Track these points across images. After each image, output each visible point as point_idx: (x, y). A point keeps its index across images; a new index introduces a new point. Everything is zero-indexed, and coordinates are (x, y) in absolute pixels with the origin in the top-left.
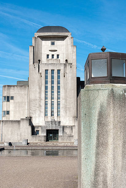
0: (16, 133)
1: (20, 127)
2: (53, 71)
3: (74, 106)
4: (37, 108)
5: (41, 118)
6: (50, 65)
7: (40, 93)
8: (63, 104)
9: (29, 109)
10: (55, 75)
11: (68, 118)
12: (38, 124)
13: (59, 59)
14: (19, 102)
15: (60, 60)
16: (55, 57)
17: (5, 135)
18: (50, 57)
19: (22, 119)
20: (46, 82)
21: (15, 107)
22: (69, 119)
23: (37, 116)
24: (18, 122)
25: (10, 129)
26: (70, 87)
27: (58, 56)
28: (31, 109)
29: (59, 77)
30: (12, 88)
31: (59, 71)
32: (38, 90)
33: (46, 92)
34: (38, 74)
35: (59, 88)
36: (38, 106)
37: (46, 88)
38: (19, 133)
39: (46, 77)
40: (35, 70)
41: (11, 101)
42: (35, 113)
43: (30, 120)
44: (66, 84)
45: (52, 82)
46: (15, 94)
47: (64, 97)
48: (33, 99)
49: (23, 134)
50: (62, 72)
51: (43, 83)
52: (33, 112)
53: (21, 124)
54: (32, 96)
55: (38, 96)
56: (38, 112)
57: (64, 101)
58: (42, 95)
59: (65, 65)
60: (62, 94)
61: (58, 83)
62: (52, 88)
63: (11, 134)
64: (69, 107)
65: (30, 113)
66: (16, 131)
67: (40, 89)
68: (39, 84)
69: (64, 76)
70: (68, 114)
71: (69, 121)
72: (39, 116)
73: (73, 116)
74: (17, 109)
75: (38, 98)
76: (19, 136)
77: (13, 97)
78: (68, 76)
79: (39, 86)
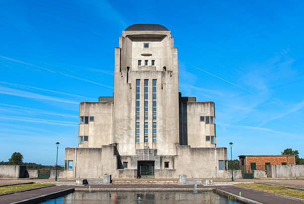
0: (95, 166)
1: (101, 157)
2: (146, 81)
3: (175, 129)
4: (125, 132)
5: (131, 145)
6: (143, 74)
7: (129, 111)
8: (160, 126)
9: (114, 133)
10: (150, 86)
11: (167, 145)
12: (126, 153)
13: (155, 65)
14: (100, 125)
15: (155, 67)
16: (150, 63)
17: (80, 169)
18: (143, 63)
19: (105, 146)
20: (138, 97)
21: (96, 131)
22: (169, 147)
23: (125, 142)
24: (99, 150)
25: (87, 160)
26: (170, 103)
27: (153, 61)
28: (116, 133)
29: (154, 89)
30: (92, 105)
31: (155, 81)
32: (126, 106)
33: (137, 110)
34: (126, 85)
35: (154, 104)
36: (126, 128)
37: (138, 104)
38: (99, 166)
39: (138, 90)
40: (123, 81)
41: (90, 123)
42: (123, 138)
43: (115, 147)
44: (164, 98)
45: (146, 97)
46: (97, 113)
47: (161, 116)
48: (119, 118)
49: (105, 167)
50: (159, 82)
51: (133, 97)
52: (119, 137)
53: (103, 152)
54: (119, 116)
55: (126, 114)
56: (126, 137)
57: (162, 121)
58: (132, 114)
59: (163, 73)
60: (159, 113)
61: (154, 97)
62: (146, 103)
63: (89, 166)
64: (169, 130)
65: (115, 138)
66: (95, 164)
67: (129, 105)
68: (128, 98)
69: (162, 88)
70: (167, 139)
71: (169, 149)
72: (128, 142)
73: (174, 143)
74: (99, 134)
75: (126, 118)
76: (99, 171)
77: (93, 117)
78: (166, 87)
79: (128, 101)
